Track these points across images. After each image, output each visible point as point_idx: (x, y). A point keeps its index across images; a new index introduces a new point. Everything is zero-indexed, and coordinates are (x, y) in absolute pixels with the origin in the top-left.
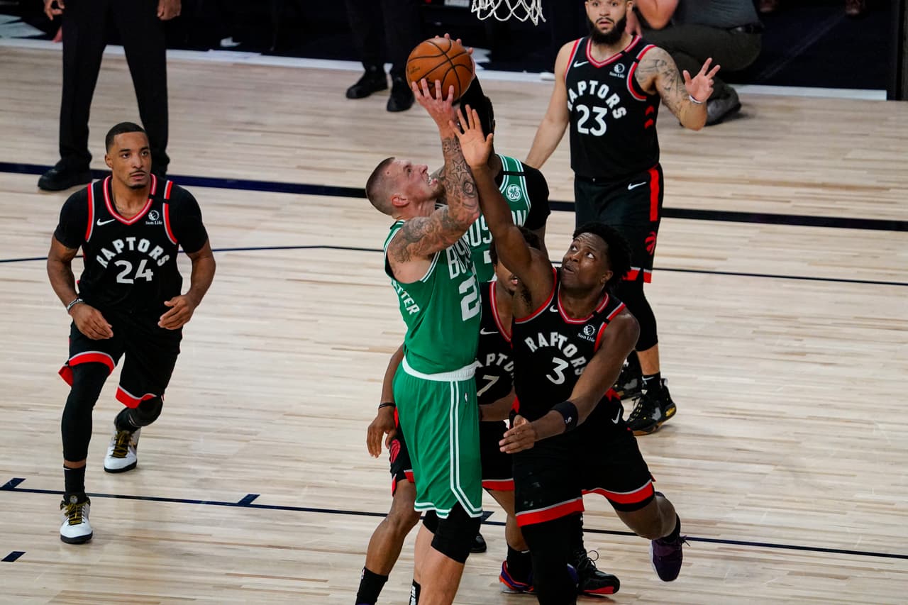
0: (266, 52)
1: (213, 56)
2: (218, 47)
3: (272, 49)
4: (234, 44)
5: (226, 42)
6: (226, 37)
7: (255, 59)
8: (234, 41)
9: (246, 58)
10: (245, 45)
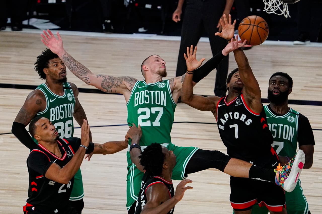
0: (159, 34)
1: (135, 36)
2: (138, 32)
3: (162, 32)
4: (145, 31)
5: (141, 30)
6: (141, 27)
7: (154, 37)
8: (145, 29)
9: (150, 37)
10: (149, 31)
